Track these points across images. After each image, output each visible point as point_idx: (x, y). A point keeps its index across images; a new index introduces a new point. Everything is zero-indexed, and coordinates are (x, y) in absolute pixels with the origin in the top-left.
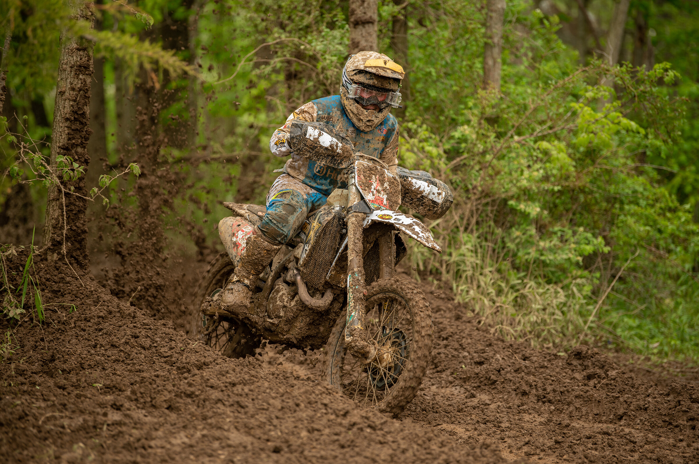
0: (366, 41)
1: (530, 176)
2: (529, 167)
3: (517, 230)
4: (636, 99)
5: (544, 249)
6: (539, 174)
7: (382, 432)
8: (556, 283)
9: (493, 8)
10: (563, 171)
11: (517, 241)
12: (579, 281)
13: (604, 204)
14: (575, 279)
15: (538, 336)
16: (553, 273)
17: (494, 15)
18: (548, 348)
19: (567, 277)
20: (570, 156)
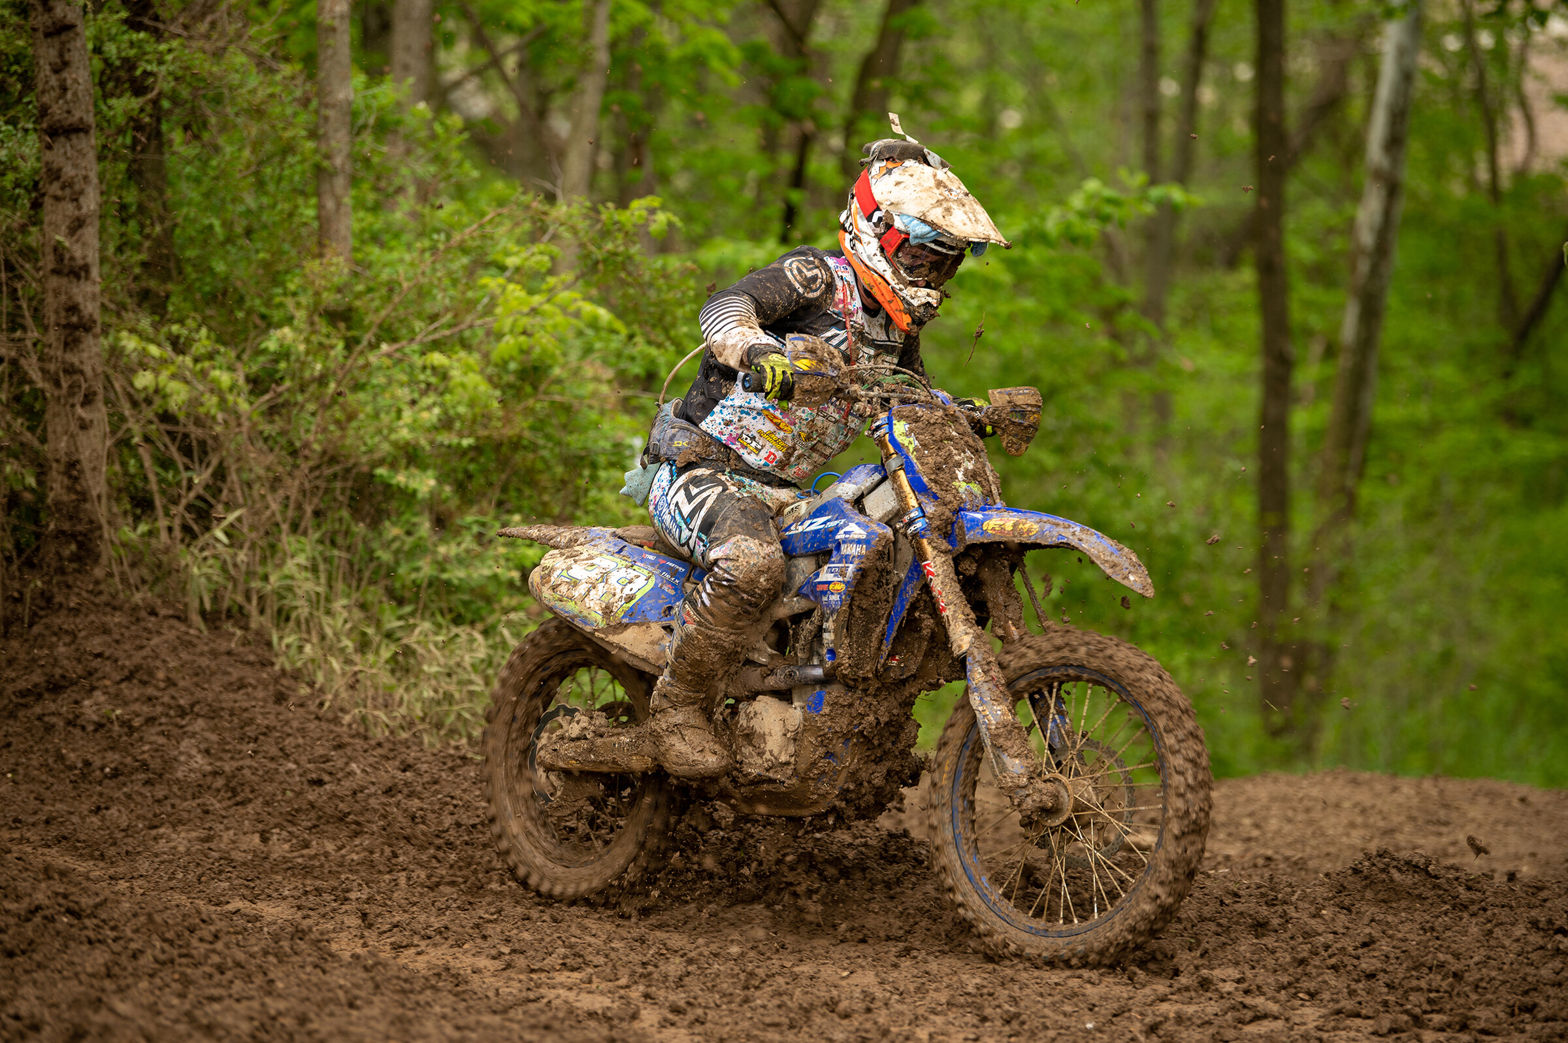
0: (75, 166)
1: (415, 421)
2: (413, 402)
3: (394, 524)
4: (601, 267)
5: (446, 559)
6: (432, 416)
7: (95, 921)
8: (472, 623)
9: (329, 100)
10: (477, 410)
11: (396, 545)
12: (513, 616)
13: (559, 470)
14: (506, 611)
15: (439, 726)
16: (466, 604)
17: (331, 113)
18: (457, 748)
19: (492, 611)
20: (490, 379)
